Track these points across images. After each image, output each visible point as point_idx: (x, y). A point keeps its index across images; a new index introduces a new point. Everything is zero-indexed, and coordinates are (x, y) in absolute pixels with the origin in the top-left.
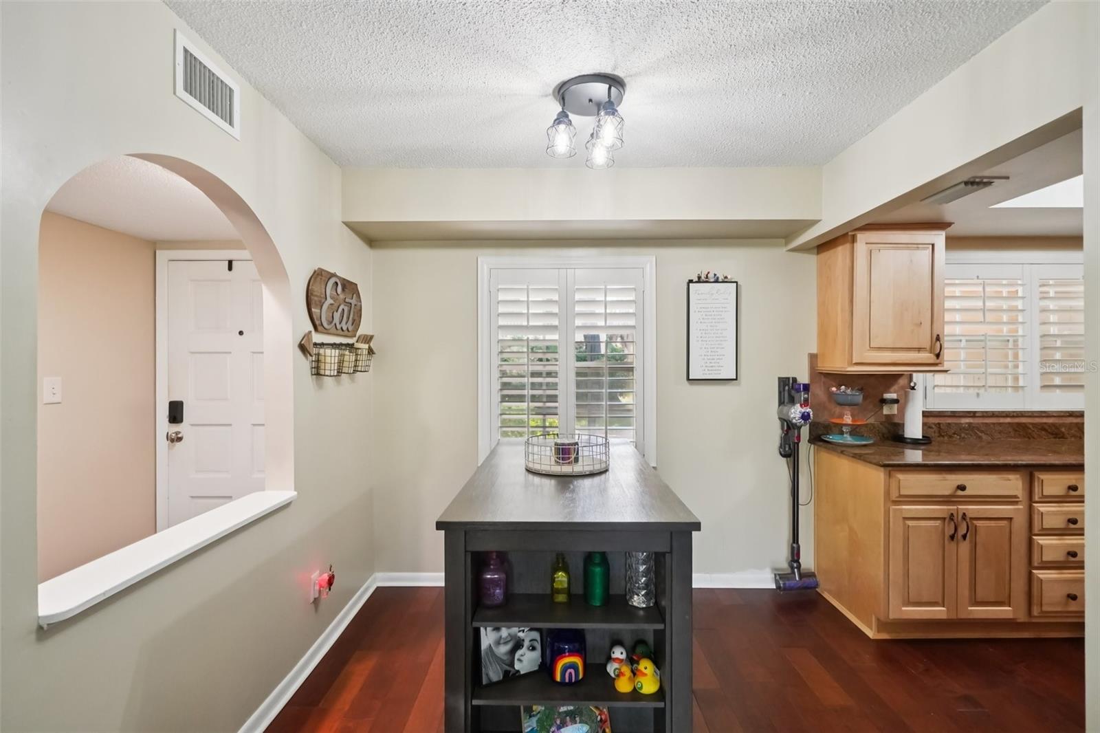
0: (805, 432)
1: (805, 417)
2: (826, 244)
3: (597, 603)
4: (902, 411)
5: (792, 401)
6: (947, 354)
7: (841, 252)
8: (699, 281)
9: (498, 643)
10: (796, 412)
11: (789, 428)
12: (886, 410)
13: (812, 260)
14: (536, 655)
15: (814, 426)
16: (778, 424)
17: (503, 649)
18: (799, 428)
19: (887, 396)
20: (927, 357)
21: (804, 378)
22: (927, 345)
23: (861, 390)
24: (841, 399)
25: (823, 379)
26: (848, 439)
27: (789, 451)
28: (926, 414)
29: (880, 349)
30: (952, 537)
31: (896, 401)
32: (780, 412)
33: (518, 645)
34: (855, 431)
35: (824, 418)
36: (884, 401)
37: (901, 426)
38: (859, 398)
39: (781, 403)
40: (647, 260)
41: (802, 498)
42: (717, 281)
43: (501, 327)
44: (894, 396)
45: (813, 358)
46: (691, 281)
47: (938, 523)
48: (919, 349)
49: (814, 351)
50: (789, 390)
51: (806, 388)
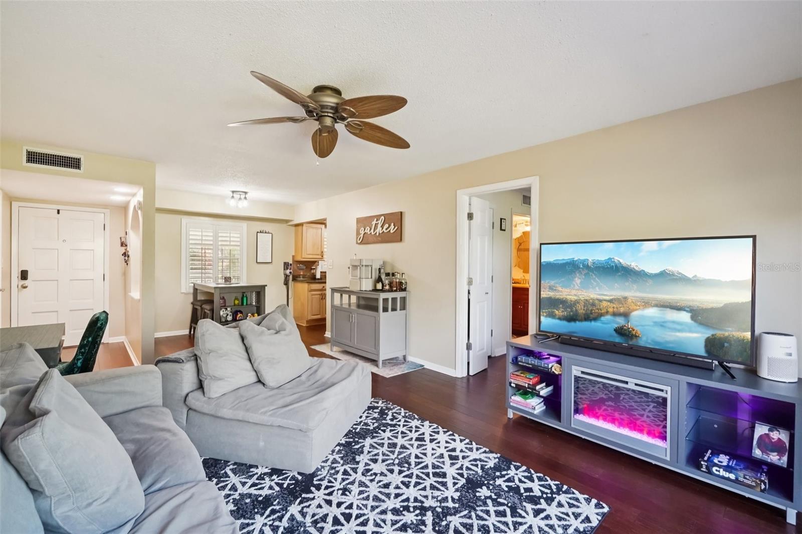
0: (291, 277)
1: (290, 273)
2: (297, 225)
3: (245, 304)
4: (316, 271)
5: (287, 269)
6: (325, 256)
7: (300, 228)
8: (261, 232)
9: (224, 314)
10: (288, 272)
11: (286, 276)
12: (312, 272)
13: (294, 228)
14: (231, 317)
15: (293, 276)
16: (283, 275)
17: (225, 316)
18: (289, 276)
19: (313, 267)
20: (320, 257)
21: (291, 262)
22: (320, 254)
23: (305, 266)
24: (300, 268)
25: (296, 263)
26: (301, 279)
27: (286, 283)
28: (321, 272)
29: (309, 254)
30: (322, 299)
31: (314, 269)
32: (284, 272)
33: (228, 315)
34: (304, 276)
35: (296, 274)
36: (311, 269)
37: (315, 276)
38: (305, 267)
39: (284, 269)
40: (244, 225)
41: (290, 297)
42: (266, 233)
43: (191, 244)
44: (314, 267)
45: (293, 256)
46: (258, 232)
47: (319, 296)
48: (318, 255)
49: (294, 254)
50: (286, 266)
51: (291, 264)
